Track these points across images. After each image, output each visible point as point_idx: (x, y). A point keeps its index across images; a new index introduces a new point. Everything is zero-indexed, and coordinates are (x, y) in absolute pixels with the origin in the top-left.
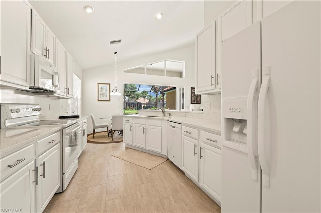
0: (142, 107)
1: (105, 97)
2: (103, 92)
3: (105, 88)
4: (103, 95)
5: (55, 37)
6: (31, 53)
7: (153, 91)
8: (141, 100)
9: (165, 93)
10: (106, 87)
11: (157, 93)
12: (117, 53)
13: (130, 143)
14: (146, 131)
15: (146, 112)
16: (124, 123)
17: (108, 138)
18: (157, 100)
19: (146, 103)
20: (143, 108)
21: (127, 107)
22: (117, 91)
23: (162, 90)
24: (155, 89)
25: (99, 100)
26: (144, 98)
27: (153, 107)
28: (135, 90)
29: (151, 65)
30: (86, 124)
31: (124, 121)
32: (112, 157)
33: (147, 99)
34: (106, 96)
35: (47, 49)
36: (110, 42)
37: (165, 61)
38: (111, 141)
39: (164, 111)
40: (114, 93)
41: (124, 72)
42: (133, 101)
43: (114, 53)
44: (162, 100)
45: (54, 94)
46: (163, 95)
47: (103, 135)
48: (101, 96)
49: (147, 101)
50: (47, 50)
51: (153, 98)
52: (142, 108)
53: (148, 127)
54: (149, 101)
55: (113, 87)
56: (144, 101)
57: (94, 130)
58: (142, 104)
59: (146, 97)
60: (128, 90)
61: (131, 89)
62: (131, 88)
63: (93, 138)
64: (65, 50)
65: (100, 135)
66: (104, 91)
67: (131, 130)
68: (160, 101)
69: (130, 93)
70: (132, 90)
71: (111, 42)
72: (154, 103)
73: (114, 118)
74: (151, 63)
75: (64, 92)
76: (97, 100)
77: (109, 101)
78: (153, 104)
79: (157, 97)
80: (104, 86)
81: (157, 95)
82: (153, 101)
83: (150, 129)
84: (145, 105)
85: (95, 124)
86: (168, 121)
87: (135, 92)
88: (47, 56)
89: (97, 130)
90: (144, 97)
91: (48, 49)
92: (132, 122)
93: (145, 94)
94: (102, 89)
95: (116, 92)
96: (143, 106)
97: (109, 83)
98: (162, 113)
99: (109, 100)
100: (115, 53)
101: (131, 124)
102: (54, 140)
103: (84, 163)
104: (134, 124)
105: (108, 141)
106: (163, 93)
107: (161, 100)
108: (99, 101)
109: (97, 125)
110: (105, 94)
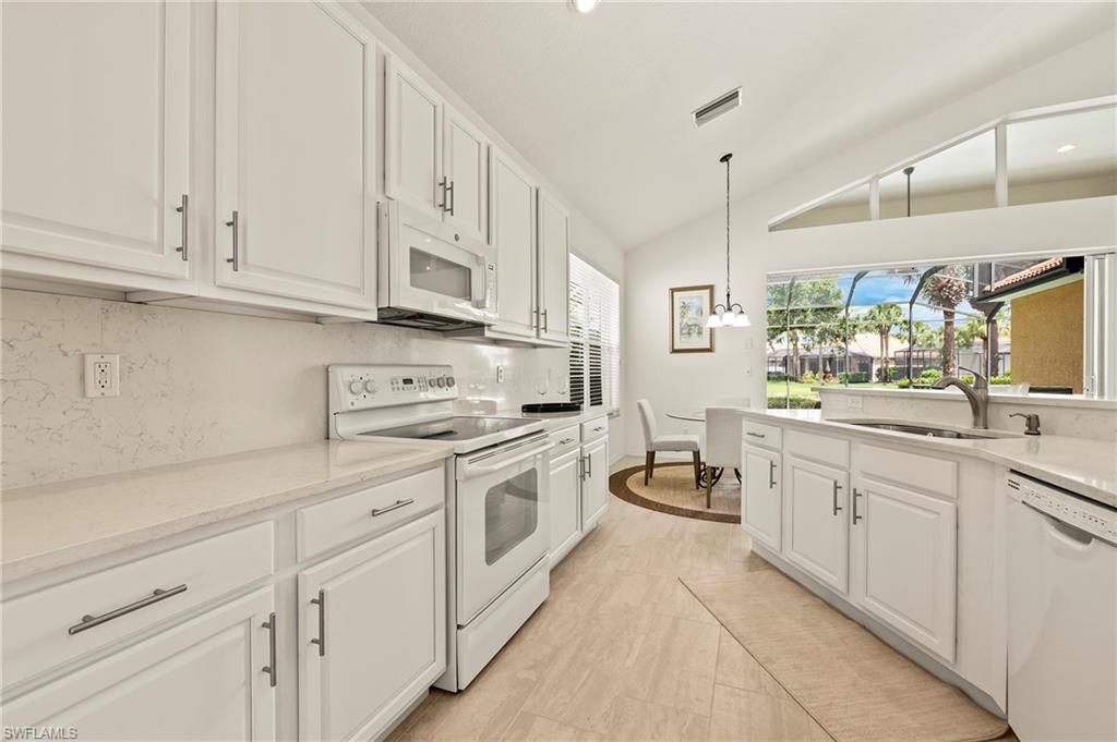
0: (874, 371)
1: (694, 336)
2: (689, 320)
3: (696, 302)
4: (688, 330)
5: (485, 140)
6: (382, 200)
7: (926, 302)
8: (866, 344)
9: (1001, 304)
10: (701, 298)
11: (952, 306)
12: (730, 155)
13: (772, 542)
14: (850, 506)
15: (860, 399)
16: (744, 444)
17: (695, 493)
18: (948, 339)
19: (891, 355)
20: (878, 376)
21: (803, 372)
22: (729, 309)
23: (981, 287)
24: (941, 289)
25: (676, 348)
26: (882, 333)
27: (933, 371)
28: (834, 303)
29: (909, 171)
30: (607, 436)
31: (745, 436)
32: (680, 590)
33: (898, 336)
34: (700, 333)
35: (444, 184)
36: (694, 116)
37: (999, 130)
38: (701, 510)
39: (987, 400)
40: (721, 319)
41: (771, 229)
42: (828, 348)
43: (722, 160)
44: (985, 339)
45: (488, 334)
46: (992, 313)
47: (682, 476)
48: (681, 334)
49: (897, 346)
50: (446, 187)
51: (928, 333)
52: (875, 379)
53: (860, 483)
54: (906, 345)
55: (720, 299)
56: (884, 345)
57: (651, 455)
58: (872, 359)
59: (894, 330)
60: (802, 307)
61: (818, 300)
62: (815, 296)
63: (646, 484)
64: (534, 184)
65: (674, 475)
66: (692, 313)
67: (772, 483)
68: (968, 345)
69: (810, 317)
70: (818, 306)
71: (699, 114)
72: (935, 355)
73: (714, 418)
74: (905, 162)
75: (528, 323)
76: (668, 348)
77: (710, 350)
78: (931, 359)
79: (948, 324)
80: (691, 298)
81: (948, 315)
82: (930, 345)
83: (872, 497)
84: (887, 362)
85: (653, 435)
86: (1013, 471)
87: (833, 310)
88: (446, 208)
89: (660, 457)
90: (884, 332)
91: (452, 183)
92: (778, 446)
93: (889, 319)
94: (685, 307)
95: (729, 314)
96: (875, 367)
97: (711, 283)
98: (968, 408)
99: (709, 347)
100: (726, 158)
101: (775, 456)
102: (401, 499)
103: (575, 583)
104: (787, 457)
105: (689, 508)
106: (987, 303)
107: (978, 340)
108: (674, 351)
109: (658, 438)
110: (696, 325)
